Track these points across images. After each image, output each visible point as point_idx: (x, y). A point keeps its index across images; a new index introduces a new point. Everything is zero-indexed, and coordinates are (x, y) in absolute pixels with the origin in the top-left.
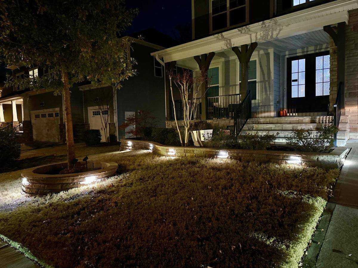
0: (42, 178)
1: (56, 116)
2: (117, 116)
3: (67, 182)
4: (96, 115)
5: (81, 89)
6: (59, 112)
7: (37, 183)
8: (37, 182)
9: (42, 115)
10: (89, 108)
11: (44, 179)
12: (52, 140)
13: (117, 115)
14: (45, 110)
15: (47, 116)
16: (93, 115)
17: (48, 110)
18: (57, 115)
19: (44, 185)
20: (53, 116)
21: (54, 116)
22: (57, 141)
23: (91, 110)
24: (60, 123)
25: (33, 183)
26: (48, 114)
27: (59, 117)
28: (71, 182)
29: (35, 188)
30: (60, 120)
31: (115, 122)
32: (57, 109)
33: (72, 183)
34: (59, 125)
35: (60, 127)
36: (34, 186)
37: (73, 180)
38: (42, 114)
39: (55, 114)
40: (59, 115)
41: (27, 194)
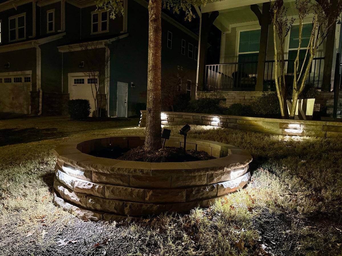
0: (142, 171)
1: (25, 81)
2: (109, 86)
3: (199, 183)
4: (78, 83)
5: (60, 51)
6: (30, 76)
7: (121, 183)
8: (121, 180)
9: (5, 79)
10: (69, 75)
11: (147, 173)
12: (18, 111)
13: (109, 84)
14: (11, 73)
15: (13, 80)
16: (75, 83)
17: (15, 73)
18: (27, 80)
19: (142, 190)
20: (21, 81)
21: (23, 80)
22: (26, 112)
23: (72, 77)
24: (31, 90)
25: (106, 183)
26: (14, 79)
27: (30, 83)
28: (205, 183)
29: (113, 197)
30: (32, 86)
31: (106, 93)
32: (29, 72)
33: (206, 185)
34: (30, 92)
35: (31, 95)
36: (112, 191)
37: (211, 178)
38: (6, 77)
39: (25, 78)
40: (31, 81)
41: (86, 212)
